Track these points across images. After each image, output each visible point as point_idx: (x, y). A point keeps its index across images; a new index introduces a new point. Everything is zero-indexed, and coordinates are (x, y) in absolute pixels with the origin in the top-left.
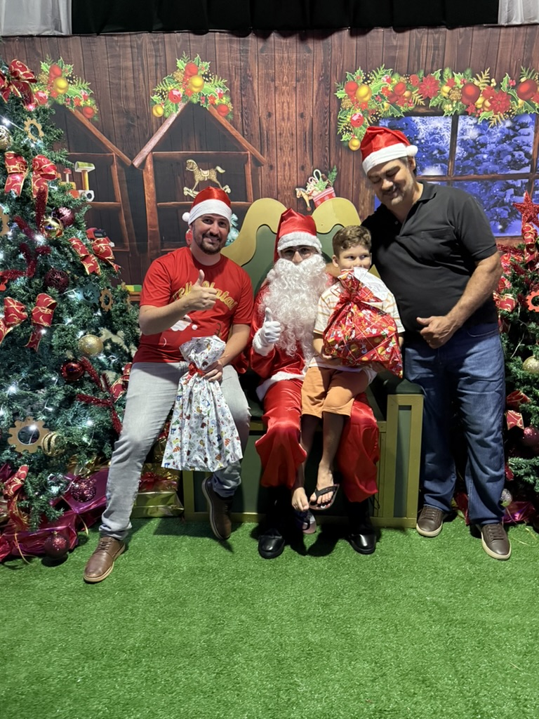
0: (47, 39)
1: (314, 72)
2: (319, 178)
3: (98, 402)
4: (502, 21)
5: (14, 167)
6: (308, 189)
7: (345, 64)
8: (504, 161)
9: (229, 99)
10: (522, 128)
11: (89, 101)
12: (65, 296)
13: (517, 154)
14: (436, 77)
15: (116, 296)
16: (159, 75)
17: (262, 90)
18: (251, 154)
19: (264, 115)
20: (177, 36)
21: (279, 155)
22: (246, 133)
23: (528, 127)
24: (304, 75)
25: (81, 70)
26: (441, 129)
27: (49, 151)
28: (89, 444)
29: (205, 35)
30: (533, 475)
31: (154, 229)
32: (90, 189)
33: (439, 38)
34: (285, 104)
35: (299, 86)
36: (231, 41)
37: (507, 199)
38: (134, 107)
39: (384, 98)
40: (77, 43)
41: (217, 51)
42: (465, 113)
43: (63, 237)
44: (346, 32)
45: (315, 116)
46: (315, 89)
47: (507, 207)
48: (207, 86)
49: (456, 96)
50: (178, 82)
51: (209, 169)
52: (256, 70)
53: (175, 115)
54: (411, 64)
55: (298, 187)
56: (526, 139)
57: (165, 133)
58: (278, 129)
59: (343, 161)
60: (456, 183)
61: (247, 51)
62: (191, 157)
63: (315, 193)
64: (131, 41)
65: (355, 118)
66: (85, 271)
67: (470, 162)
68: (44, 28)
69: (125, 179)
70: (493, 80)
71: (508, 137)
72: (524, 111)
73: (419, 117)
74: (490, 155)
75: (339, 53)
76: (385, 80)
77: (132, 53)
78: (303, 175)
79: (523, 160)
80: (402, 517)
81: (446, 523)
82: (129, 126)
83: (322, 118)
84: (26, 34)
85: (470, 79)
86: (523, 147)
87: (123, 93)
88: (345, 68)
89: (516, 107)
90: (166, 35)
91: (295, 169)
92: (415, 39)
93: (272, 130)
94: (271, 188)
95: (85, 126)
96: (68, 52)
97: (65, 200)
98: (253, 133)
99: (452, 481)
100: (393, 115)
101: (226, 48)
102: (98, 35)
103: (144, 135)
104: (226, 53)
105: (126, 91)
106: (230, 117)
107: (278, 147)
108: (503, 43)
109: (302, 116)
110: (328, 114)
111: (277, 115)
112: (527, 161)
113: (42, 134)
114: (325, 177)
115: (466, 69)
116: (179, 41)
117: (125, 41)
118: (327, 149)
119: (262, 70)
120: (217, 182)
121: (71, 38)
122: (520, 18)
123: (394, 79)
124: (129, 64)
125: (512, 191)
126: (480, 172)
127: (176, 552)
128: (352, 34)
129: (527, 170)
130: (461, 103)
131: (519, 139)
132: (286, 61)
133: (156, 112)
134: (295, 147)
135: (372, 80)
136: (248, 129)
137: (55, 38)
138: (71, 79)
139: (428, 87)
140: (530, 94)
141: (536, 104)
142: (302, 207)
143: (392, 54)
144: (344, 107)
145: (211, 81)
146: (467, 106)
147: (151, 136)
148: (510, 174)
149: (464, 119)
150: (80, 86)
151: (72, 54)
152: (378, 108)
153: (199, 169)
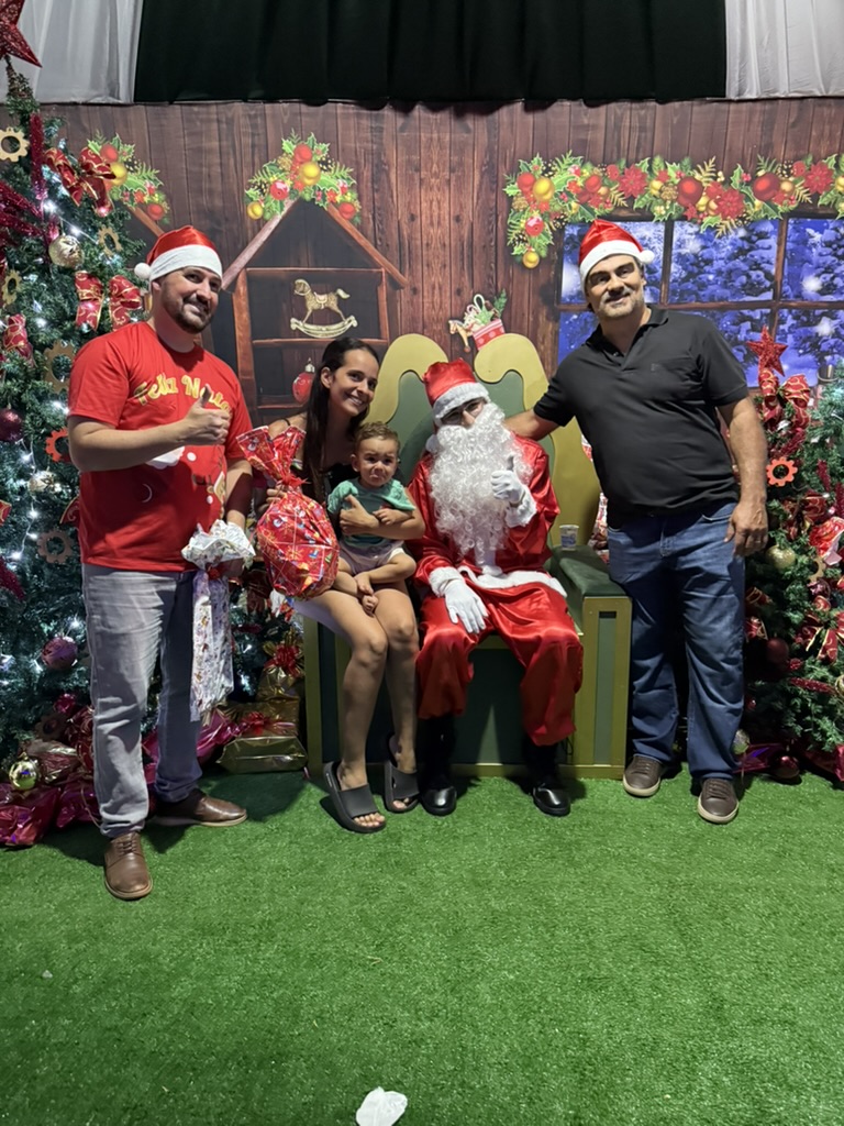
0: (98, 108)
1: (475, 161)
2: (481, 306)
4: (731, 94)
5: (88, 291)
6: (467, 322)
7: (518, 147)
8: (737, 284)
9: (355, 195)
10: (760, 238)
11: (156, 195)
13: (754, 274)
14: (643, 168)
16: (257, 160)
17: (401, 183)
18: (386, 272)
19: (405, 220)
20: (282, 106)
21: (426, 273)
22: (379, 242)
23: (768, 238)
24: (461, 164)
25: (145, 151)
26: (650, 239)
29: (322, 107)
31: (249, 376)
33: (646, 115)
34: (435, 203)
35: (453, 179)
36: (358, 115)
37: (741, 337)
38: (221, 204)
39: (571, 196)
40: (141, 114)
41: (340, 128)
42: (683, 218)
44: (519, 106)
45: (476, 220)
46: (476, 182)
47: (742, 347)
48: (325, 177)
49: (670, 195)
50: (284, 171)
51: (327, 293)
52: (395, 157)
53: (279, 217)
54: (608, 150)
55: (452, 318)
56: (765, 254)
57: (265, 242)
58: (425, 237)
59: (515, 282)
61: (381, 130)
63: (476, 328)
64: (217, 114)
65: (532, 223)
67: (690, 285)
68: (95, 93)
70: (720, 174)
71: (742, 251)
72: (763, 216)
74: (718, 276)
75: (510, 135)
76: (573, 171)
77: (219, 130)
78: (459, 302)
79: (763, 283)
83: (486, 223)
84: (68, 100)
85: (689, 171)
86: (763, 265)
87: (206, 185)
88: (517, 155)
89: (751, 211)
90: (267, 106)
91: (448, 294)
92: (613, 117)
93: (416, 239)
94: (414, 320)
96: (126, 126)
98: (389, 242)
99: (671, 718)
100: (584, 220)
101: (352, 125)
102: (171, 103)
104: (352, 133)
105: (210, 182)
106: (357, 219)
107: (425, 263)
108: (733, 122)
109: (458, 219)
110: (494, 217)
111: (423, 218)
112: (768, 283)
113: (119, 247)
114: (489, 305)
115: (683, 158)
116: (285, 114)
117: (208, 113)
118: (493, 265)
119: (402, 155)
120: (339, 311)
121: (132, 108)
122: (755, 88)
123: (585, 171)
124: (216, 144)
125: (748, 325)
126: (704, 299)
128: (528, 109)
129: (768, 296)
130: (676, 204)
131: (756, 254)
132: (435, 143)
133: (253, 212)
134: (448, 263)
135: (554, 172)
136: (383, 237)
137: (110, 108)
138: (132, 164)
139: (631, 181)
140: (771, 194)
141: (779, 207)
142: (456, 348)
143: (582, 136)
144: (516, 207)
145: (330, 170)
146: (687, 208)
147: (245, 245)
148: (744, 302)
149: (681, 226)
150: (144, 174)
151: (133, 130)
152: (564, 209)
153: (312, 292)
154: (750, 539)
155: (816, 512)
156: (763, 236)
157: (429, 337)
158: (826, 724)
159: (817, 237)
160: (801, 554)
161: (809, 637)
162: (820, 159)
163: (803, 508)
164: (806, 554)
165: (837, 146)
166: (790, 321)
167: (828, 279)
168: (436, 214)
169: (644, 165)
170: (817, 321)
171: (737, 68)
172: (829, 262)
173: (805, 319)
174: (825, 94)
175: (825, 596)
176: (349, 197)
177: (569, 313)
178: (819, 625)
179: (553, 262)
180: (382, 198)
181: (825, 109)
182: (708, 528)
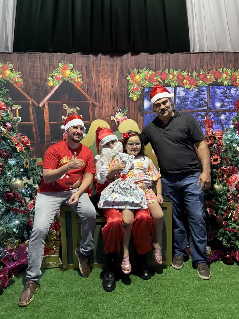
0: (2, 54)
1: (117, 70)
2: (120, 112)
3: (21, 212)
4: (191, 51)
6: (116, 117)
7: (130, 66)
8: (196, 105)
9: (81, 79)
10: (202, 92)
11: (20, 79)
12: (7, 162)
13: (201, 102)
14: (167, 72)
15: (31, 162)
16: (51, 69)
17: (95, 76)
18: (91, 102)
19: (97, 87)
20: (59, 54)
21: (103, 102)
22: (89, 93)
23: (204, 91)
24: (113, 70)
25: (17, 67)
27: (2, 98)
28: (17, 232)
29: (71, 54)
30: (221, 237)
31: (48, 134)
32: (19, 117)
33: (167, 57)
34: (105, 82)
35: (111, 75)
36: (82, 57)
37: (198, 120)
38: (40, 82)
39: (146, 80)
40: (16, 56)
41: (76, 60)
42: (179, 86)
43: (7, 136)
44: (130, 54)
45: (118, 86)
46: (118, 75)
48: (72, 74)
49: (175, 79)
50: (59, 72)
51: (73, 108)
52: (93, 68)
53: (58, 86)
54: (157, 66)
55: (112, 116)
56: (204, 96)
57: (53, 93)
58: (103, 92)
59: (130, 105)
61: (89, 60)
63: (119, 118)
64: (39, 56)
65: (135, 88)
66: (17, 151)
67: (182, 105)
68: (1, 49)
69: (35, 112)
70: (189, 73)
71: (197, 95)
72: (202, 85)
74: (190, 102)
75: (127, 62)
76: (146, 73)
77: (40, 60)
78: (114, 111)
80: (166, 260)
81: (185, 262)
82: (37, 90)
83: (121, 88)
85: (180, 73)
86: (203, 99)
87: (35, 76)
88: (130, 68)
89: (199, 84)
90: (55, 54)
91: (110, 108)
92: (157, 57)
93: (100, 92)
94: (100, 116)
95: (18, 90)
96: (11, 59)
97: (9, 119)
98: (92, 93)
99: (186, 242)
100: (150, 87)
101: (80, 59)
102: (25, 53)
103: (44, 94)
104: (80, 61)
105: (37, 75)
106: (82, 86)
107: (103, 99)
108: (192, 59)
109: (113, 87)
110: (123, 86)
111: (102, 86)
112: (205, 104)
114: (123, 112)
115: (178, 69)
116: (60, 56)
117: (36, 55)
118: (123, 100)
119: (95, 68)
120: (77, 114)
121: (12, 54)
122: (198, 50)
123: (150, 72)
124: (38, 65)
125: (200, 117)
126: (187, 109)
127: (59, 285)
128: (132, 55)
129: (206, 108)
130: (177, 82)
131: (201, 96)
132: (105, 64)
133: (50, 84)
134: (110, 99)
135: (141, 73)
136: (90, 92)
137: (6, 54)
138: (12, 70)
139: (163, 75)
140: (204, 79)
141: (207, 83)
142: (113, 124)
143: (149, 63)
144: (130, 83)
145: (74, 72)
146: (180, 83)
147: (47, 94)
148: (199, 110)
149: (179, 88)
150: (16, 73)
151: (13, 60)
152: (144, 84)
153: (69, 108)
155: (227, 173)
157: (105, 121)
158: (237, 243)
159: (219, 91)
160: (224, 186)
161: (228, 214)
162: (218, 69)
163: (223, 171)
164: (226, 186)
165: (222, 66)
166: (212, 115)
167: (223, 103)
168: (106, 85)
169: (167, 71)
170: (220, 115)
171: (193, 43)
172: (222, 98)
173: (217, 115)
174: (218, 51)
175: (233, 200)
176: (80, 80)
177: (147, 114)
178: (232, 209)
179: (141, 99)
180: (89, 80)
181: (218, 55)
182: (192, 179)
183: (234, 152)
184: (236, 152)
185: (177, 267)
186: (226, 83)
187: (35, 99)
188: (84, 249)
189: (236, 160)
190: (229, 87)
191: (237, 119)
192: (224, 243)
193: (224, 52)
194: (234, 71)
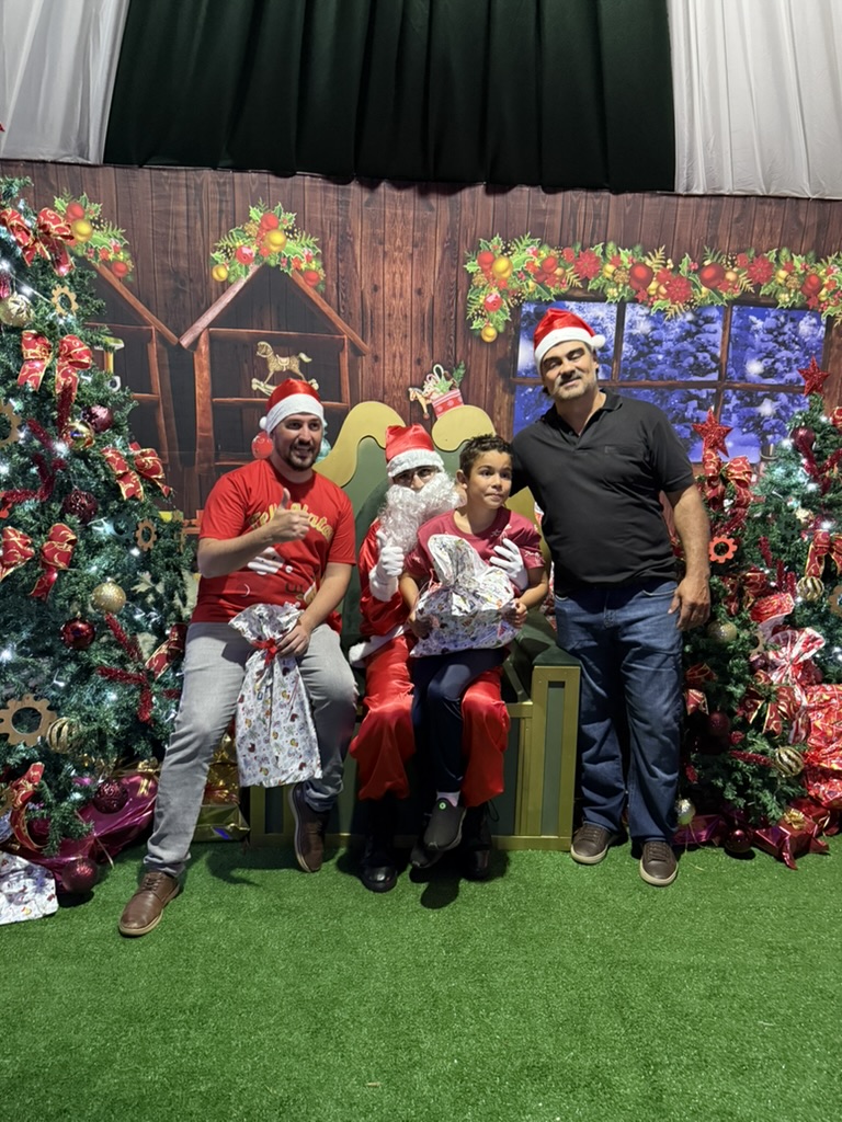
0: (66, 167)
1: (438, 236)
2: (440, 376)
4: (680, 189)
5: (33, 351)
6: (426, 390)
7: (478, 226)
8: (685, 364)
9: (320, 264)
10: (706, 323)
11: (122, 253)
12: (90, 528)
13: (700, 356)
14: (597, 252)
16: (224, 225)
17: (366, 254)
18: (349, 339)
19: (368, 290)
20: (251, 176)
21: (387, 343)
22: (342, 311)
23: (714, 323)
24: (424, 239)
25: (112, 212)
26: (602, 319)
27: (83, 329)
29: (289, 180)
30: (722, 776)
31: (206, 434)
32: (115, 374)
33: (600, 203)
34: (397, 276)
35: (416, 253)
36: (325, 189)
37: (688, 414)
38: (186, 266)
39: (529, 275)
40: (110, 176)
41: (306, 198)
42: (635, 301)
43: (93, 447)
44: (480, 189)
45: (437, 293)
46: (438, 258)
47: (690, 424)
48: (291, 245)
49: (622, 279)
50: (250, 236)
51: (289, 356)
52: (359, 229)
53: (244, 280)
54: (565, 234)
55: (412, 386)
56: (711, 337)
57: (227, 305)
58: (387, 308)
59: (473, 355)
60: (622, 390)
61: (347, 203)
62: (267, 338)
63: (435, 396)
64: (186, 179)
65: (490, 299)
66: (120, 495)
67: (640, 364)
68: (64, 153)
69: (167, 363)
70: (669, 261)
71: (689, 334)
72: (709, 302)
73: (574, 303)
74: (667, 356)
75: (471, 215)
76: (531, 252)
77: (187, 195)
78: (419, 371)
79: (709, 364)
82: (177, 291)
83: (447, 297)
84: (36, 158)
85: (640, 257)
86: (709, 348)
87: (171, 247)
88: (478, 234)
89: (698, 297)
90: (237, 175)
91: (409, 363)
92: (569, 204)
93: (378, 309)
94: (374, 386)
95: (114, 288)
96: (95, 186)
97: (101, 395)
98: (352, 311)
100: (540, 298)
101: (319, 198)
102: (141, 167)
103: (199, 306)
104: (319, 204)
105: (176, 244)
106: (322, 287)
107: (386, 332)
108: (681, 215)
109: (419, 292)
110: (454, 292)
111: (386, 290)
112: (714, 365)
113: (75, 306)
114: (448, 375)
115: (635, 245)
116: (254, 183)
117: (177, 178)
118: (452, 337)
119: (367, 228)
120: (300, 374)
121: (101, 169)
123: (542, 252)
124: (184, 208)
125: (694, 403)
126: (654, 378)
128: (489, 191)
129: (714, 377)
130: (628, 287)
131: (703, 338)
132: (399, 219)
133: (218, 274)
134: (409, 334)
135: (513, 252)
136: (346, 306)
137: (78, 167)
138: (98, 222)
139: (586, 264)
141: (724, 295)
142: (416, 414)
143: (541, 220)
144: (476, 284)
145: (296, 238)
146: (638, 292)
147: (209, 306)
148: (692, 381)
149: (633, 307)
150: (110, 232)
151: (101, 189)
152: (521, 288)
153: (275, 354)
154: (695, 613)
155: (757, 588)
156: (709, 320)
157: (389, 405)
158: (767, 797)
159: (759, 324)
160: (743, 629)
161: (751, 710)
162: (762, 253)
163: (744, 584)
164: (748, 628)
165: (778, 242)
166: (734, 401)
167: (769, 363)
168: (398, 286)
170: (760, 402)
171: (685, 166)
172: (770, 348)
173: (748, 400)
174: (766, 194)
177: (524, 386)
178: (761, 699)
179: (509, 338)
180: (346, 268)
181: (766, 208)
182: (648, 603)
183: (788, 525)
184: (793, 525)
185: (583, 857)
186: (784, 298)
187: (167, 321)
188: (316, 790)
189: (792, 549)
190: (794, 314)
191: (806, 422)
192: (730, 795)
193: (785, 198)
194: (813, 260)
